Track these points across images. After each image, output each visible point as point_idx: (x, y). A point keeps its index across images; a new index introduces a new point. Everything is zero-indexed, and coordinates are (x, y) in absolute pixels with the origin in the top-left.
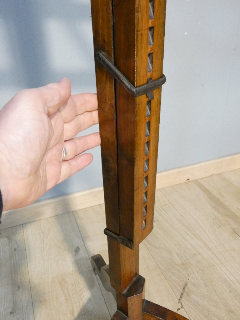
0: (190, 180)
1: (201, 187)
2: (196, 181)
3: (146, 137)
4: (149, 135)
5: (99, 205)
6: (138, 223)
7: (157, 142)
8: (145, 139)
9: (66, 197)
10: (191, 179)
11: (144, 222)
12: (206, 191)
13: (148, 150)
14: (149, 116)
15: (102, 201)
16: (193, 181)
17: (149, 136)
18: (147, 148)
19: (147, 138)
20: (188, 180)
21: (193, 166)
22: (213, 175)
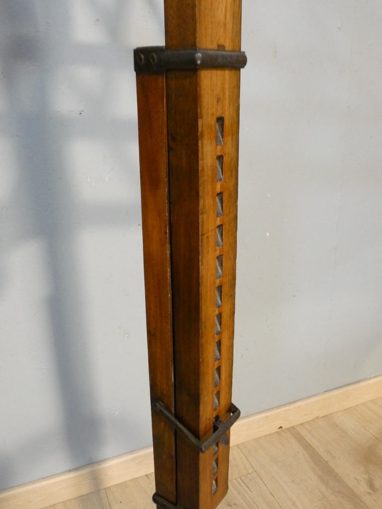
0: (283, 429)
1: (300, 439)
2: (292, 430)
3: (215, 361)
4: (219, 358)
5: (146, 475)
6: (206, 486)
7: (231, 365)
8: (214, 365)
9: (96, 467)
10: (284, 427)
11: (214, 482)
12: (307, 447)
13: (218, 378)
14: (219, 333)
15: (151, 469)
16: (288, 429)
17: (219, 360)
18: (217, 376)
19: (217, 363)
20: (281, 427)
21: (287, 408)
22: (317, 418)
